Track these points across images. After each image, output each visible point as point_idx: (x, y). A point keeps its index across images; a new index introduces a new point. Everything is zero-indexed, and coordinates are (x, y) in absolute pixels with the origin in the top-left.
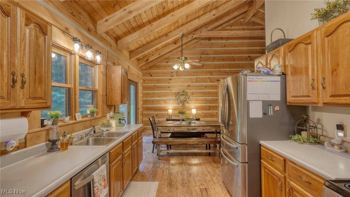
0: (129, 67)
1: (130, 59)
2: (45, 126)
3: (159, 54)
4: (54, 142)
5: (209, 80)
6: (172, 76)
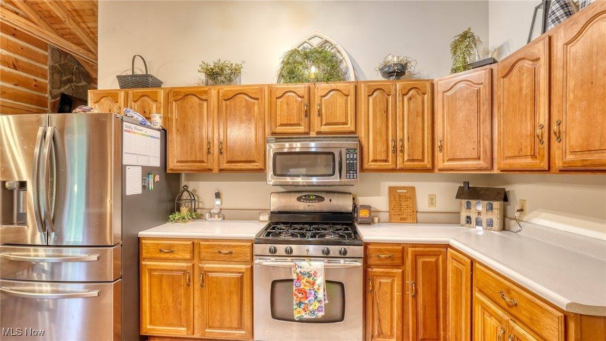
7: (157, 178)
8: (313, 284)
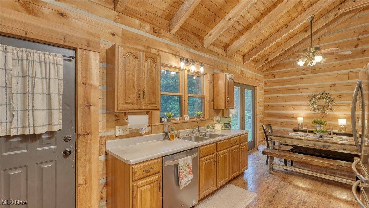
0: (242, 71)
1: (243, 63)
2: (163, 122)
3: (282, 50)
4: (166, 134)
6: (303, 75)
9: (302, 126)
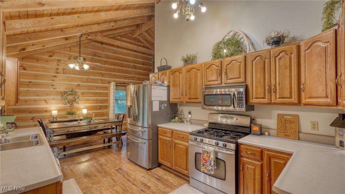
5: (100, 82)
6: (56, 73)
7: (166, 105)
8: (209, 157)
9: (56, 118)
